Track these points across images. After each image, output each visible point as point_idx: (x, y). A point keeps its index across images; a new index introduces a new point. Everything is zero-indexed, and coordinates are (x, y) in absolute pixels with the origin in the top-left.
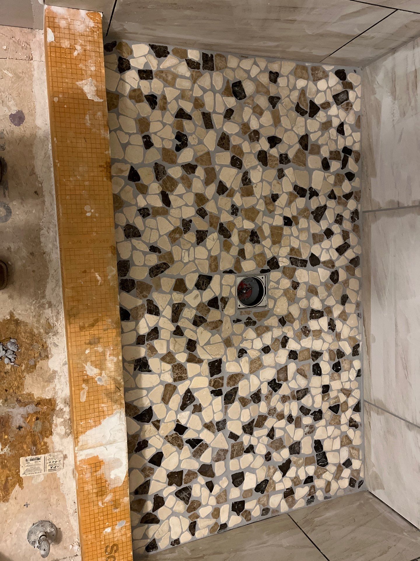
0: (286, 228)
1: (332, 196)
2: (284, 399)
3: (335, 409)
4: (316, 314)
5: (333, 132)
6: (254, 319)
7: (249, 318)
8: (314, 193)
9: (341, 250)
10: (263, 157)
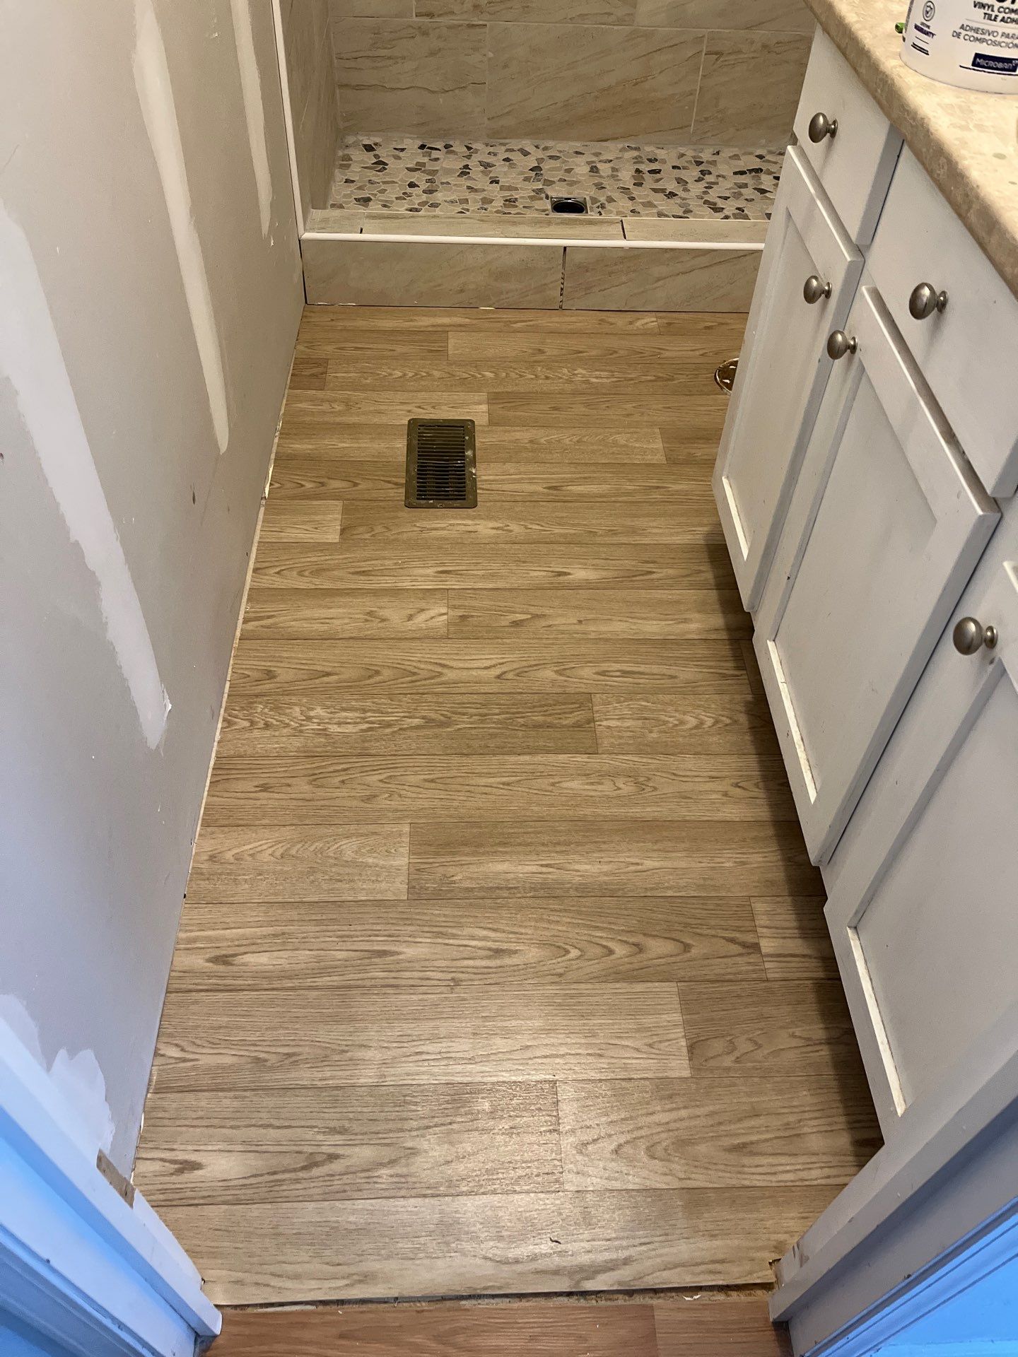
0: (500, 184)
1: (469, 157)
2: (686, 190)
3: (699, 163)
4: (594, 170)
5: (401, 154)
6: (599, 204)
7: (598, 207)
8: (466, 167)
9: (526, 153)
10: (429, 192)
